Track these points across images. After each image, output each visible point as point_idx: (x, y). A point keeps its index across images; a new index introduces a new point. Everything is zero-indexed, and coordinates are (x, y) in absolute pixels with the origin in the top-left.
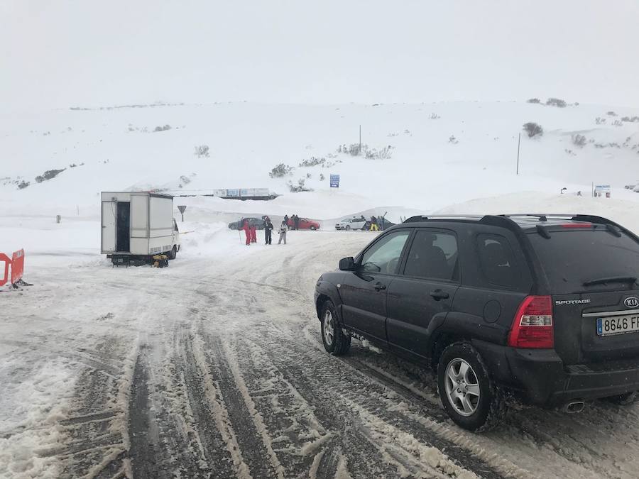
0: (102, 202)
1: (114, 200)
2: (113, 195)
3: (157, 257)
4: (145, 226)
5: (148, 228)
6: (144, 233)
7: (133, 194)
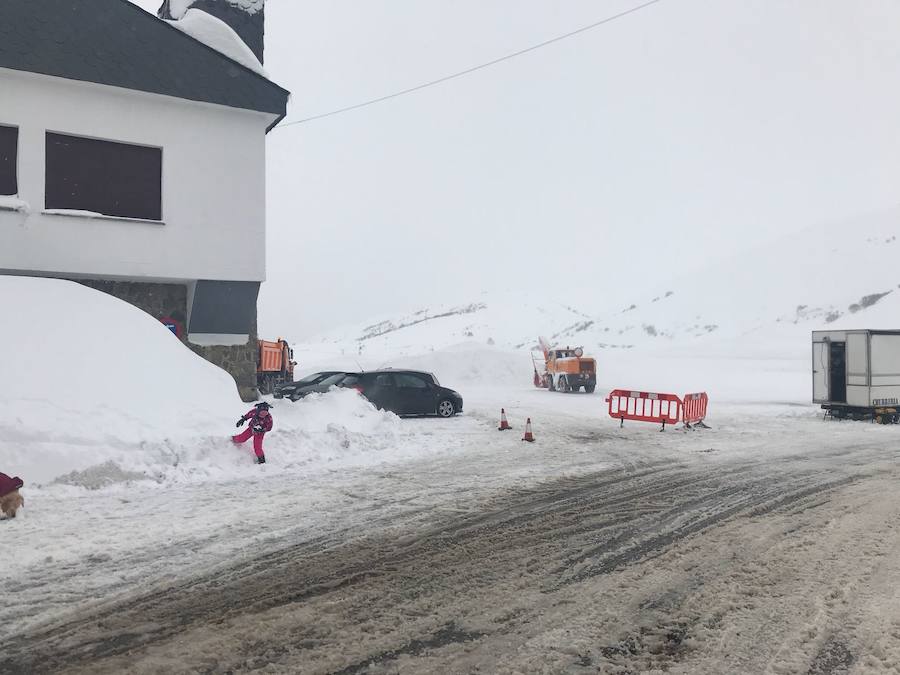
0: (814, 343)
1: (826, 340)
2: (825, 335)
3: (880, 411)
4: (864, 370)
5: (869, 375)
6: (863, 380)
7: (848, 332)
